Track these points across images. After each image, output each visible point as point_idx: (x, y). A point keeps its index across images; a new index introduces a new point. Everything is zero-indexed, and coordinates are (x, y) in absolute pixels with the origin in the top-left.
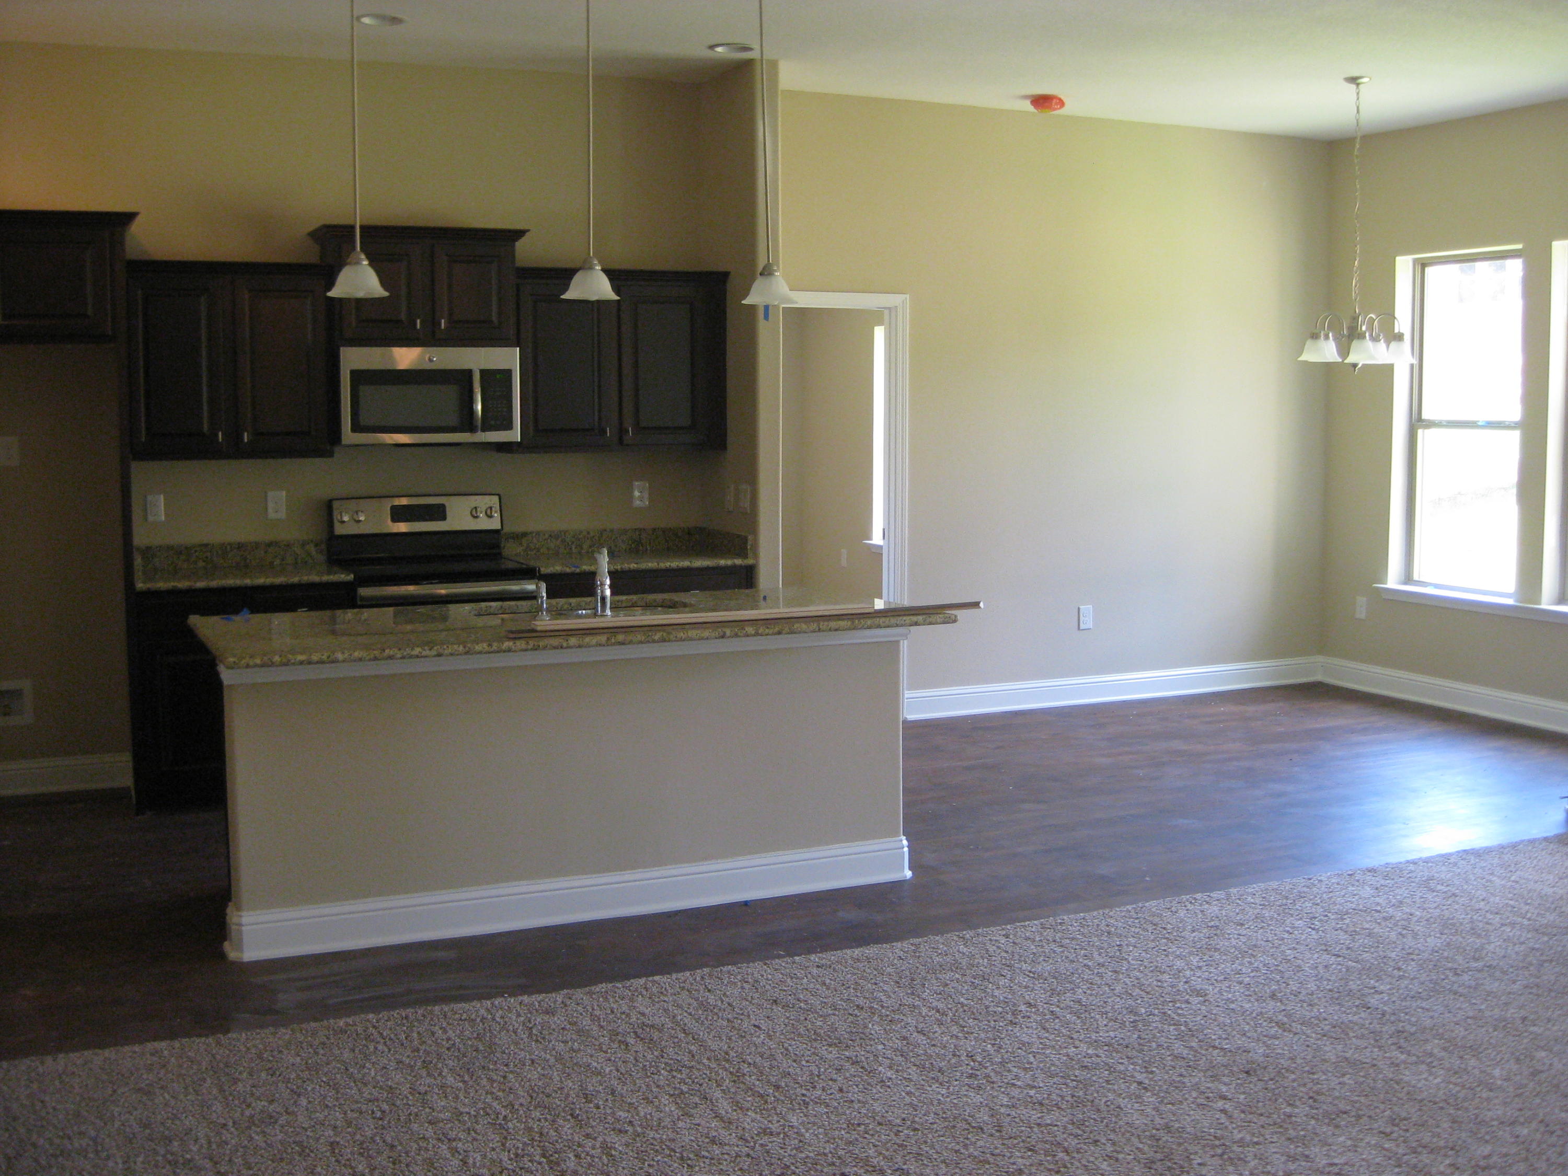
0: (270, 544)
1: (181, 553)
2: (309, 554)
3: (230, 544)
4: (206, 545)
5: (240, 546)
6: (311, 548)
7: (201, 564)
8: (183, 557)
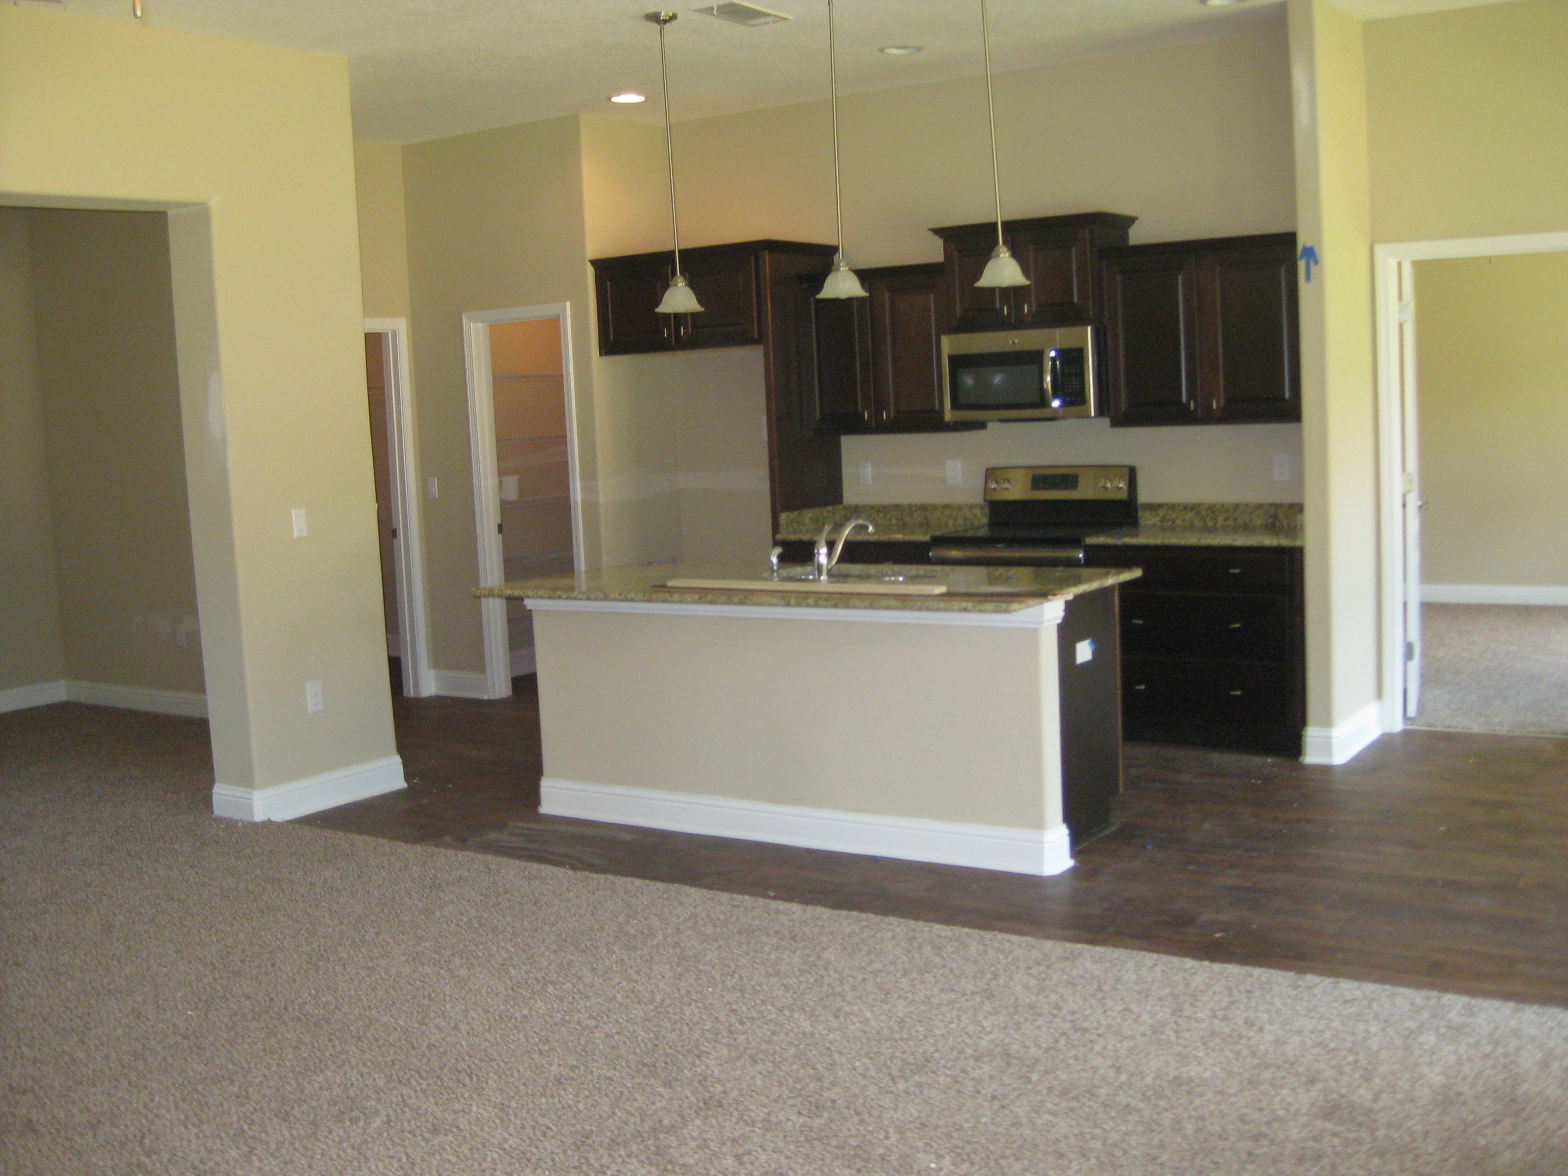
0: (946, 507)
1: (879, 511)
2: (976, 516)
3: (916, 505)
4: (897, 506)
5: (923, 507)
6: (978, 512)
7: (894, 521)
8: (882, 515)
